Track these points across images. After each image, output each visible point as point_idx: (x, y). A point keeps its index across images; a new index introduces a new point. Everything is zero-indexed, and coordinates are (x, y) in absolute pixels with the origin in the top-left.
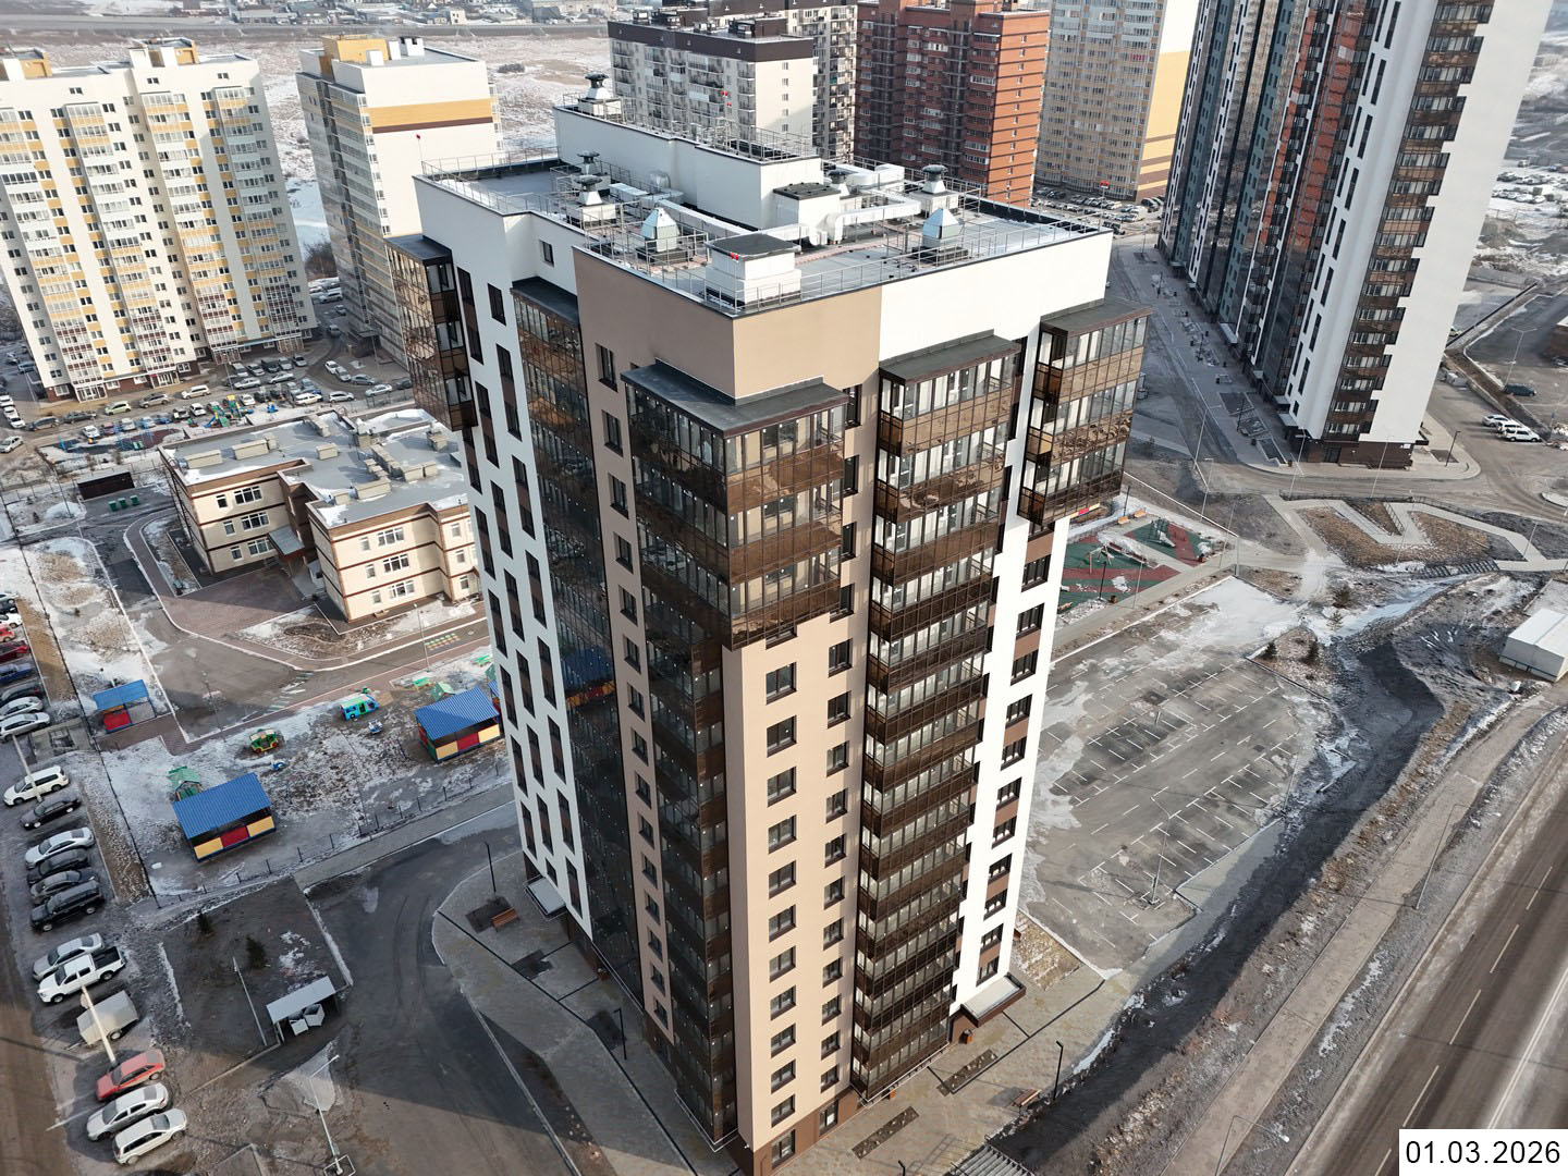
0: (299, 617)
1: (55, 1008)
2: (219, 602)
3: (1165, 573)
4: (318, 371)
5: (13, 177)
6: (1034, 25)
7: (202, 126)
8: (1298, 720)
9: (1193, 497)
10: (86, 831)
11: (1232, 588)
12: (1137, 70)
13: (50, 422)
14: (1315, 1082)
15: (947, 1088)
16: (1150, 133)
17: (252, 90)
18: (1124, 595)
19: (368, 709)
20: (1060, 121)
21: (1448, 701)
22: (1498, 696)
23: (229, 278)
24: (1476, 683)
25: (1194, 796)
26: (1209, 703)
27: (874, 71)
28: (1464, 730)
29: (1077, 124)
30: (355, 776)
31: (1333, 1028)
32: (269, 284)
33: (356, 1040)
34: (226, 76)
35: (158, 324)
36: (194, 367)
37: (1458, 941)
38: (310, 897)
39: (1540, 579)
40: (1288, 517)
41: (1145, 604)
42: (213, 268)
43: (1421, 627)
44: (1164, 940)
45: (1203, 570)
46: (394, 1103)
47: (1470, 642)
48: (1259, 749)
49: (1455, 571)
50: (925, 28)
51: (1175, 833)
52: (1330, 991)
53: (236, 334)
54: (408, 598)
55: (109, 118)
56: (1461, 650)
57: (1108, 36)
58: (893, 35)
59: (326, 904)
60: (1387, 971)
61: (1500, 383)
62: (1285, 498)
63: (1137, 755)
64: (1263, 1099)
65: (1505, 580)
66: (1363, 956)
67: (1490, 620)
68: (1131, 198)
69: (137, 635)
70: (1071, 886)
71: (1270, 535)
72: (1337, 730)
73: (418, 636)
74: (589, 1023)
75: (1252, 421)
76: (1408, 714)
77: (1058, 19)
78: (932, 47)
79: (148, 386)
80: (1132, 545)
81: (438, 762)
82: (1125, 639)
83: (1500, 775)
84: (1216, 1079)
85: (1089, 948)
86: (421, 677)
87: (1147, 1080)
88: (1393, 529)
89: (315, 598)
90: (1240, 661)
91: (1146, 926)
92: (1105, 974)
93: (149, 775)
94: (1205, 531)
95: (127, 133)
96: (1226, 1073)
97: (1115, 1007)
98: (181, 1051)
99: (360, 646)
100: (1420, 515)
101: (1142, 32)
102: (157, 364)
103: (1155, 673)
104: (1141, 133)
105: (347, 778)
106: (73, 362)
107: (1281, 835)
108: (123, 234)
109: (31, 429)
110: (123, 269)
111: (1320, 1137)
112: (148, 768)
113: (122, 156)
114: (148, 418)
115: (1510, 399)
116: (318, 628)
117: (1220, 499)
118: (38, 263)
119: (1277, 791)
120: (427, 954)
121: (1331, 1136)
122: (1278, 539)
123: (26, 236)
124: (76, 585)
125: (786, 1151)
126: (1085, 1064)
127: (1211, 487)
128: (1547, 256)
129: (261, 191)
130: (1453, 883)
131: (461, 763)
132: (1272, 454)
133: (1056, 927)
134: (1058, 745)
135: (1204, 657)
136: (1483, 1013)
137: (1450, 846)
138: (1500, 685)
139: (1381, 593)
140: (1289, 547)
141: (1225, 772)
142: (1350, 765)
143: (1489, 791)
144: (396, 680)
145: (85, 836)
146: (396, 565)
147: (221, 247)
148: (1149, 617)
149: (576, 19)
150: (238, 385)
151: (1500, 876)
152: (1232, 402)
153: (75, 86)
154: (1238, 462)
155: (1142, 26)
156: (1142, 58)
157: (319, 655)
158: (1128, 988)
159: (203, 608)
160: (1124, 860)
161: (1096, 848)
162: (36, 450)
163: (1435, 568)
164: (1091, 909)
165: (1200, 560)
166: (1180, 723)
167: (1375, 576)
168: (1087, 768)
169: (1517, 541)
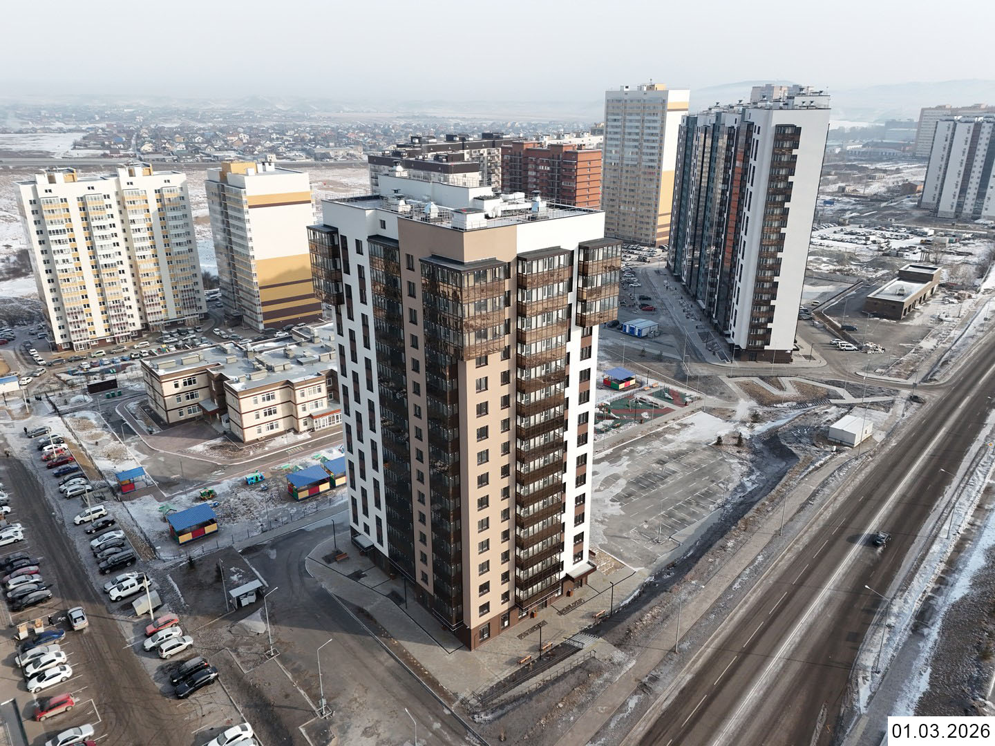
0: (218, 441)
1: (118, 603)
2: (174, 436)
3: (668, 410)
4: (209, 334)
5: (53, 231)
6: (594, 157)
7: (154, 206)
8: (732, 470)
9: (682, 378)
10: (122, 532)
11: (702, 415)
12: (651, 180)
13: (61, 362)
14: (730, 599)
15: (561, 613)
16: (660, 212)
17: (181, 189)
18: (647, 420)
19: (259, 479)
20: (613, 206)
21: (802, 456)
22: (826, 453)
23: (162, 286)
24: (816, 448)
25: (680, 501)
26: (689, 464)
27: (511, 180)
28: (808, 467)
29: (622, 207)
30: (256, 508)
31: (740, 580)
32: (183, 289)
33: (273, 606)
34: (169, 181)
35: (123, 309)
36: (139, 333)
37: (800, 547)
38: (242, 553)
39: (851, 407)
40: (730, 385)
41: (658, 423)
42: (153, 280)
43: (792, 428)
44: (664, 555)
45: (687, 409)
46: (296, 630)
47: (815, 432)
48: (713, 481)
49: (810, 405)
50: (538, 158)
51: (670, 515)
52: (739, 567)
53: (163, 316)
54: (275, 431)
55: (107, 201)
56: (810, 436)
57: (636, 163)
58: (520, 162)
59: (250, 556)
60: (765, 559)
61: (840, 325)
62: (729, 377)
63: (652, 485)
64: (706, 606)
65: (834, 408)
66: (756, 553)
67: (825, 424)
68: (653, 245)
69: (131, 452)
70: (620, 537)
71: (721, 393)
72: (751, 472)
73: (282, 448)
74: (387, 596)
75: (714, 344)
76: (784, 463)
77: (608, 155)
78: (542, 168)
79: (114, 343)
80: (651, 399)
81: (299, 501)
82: (647, 439)
83: (824, 484)
84: (685, 600)
85: (629, 560)
86: (286, 465)
87: (653, 602)
88: (782, 388)
89: (225, 433)
90: (705, 446)
91: (656, 551)
92: (636, 570)
93: (148, 510)
94: (688, 393)
95: (115, 210)
96: (690, 598)
97: (641, 581)
98: (185, 616)
99: (252, 453)
100: (795, 382)
101: (652, 161)
102: (120, 331)
103: (662, 452)
104: (656, 212)
105: (252, 509)
106: (74, 330)
107: (722, 515)
108: (108, 261)
109: (50, 365)
110: (106, 279)
111: (732, 619)
112: (147, 507)
113: (111, 221)
114: (117, 358)
115: (845, 332)
116: (228, 446)
117: (696, 378)
118: (61, 276)
119: (720, 498)
120: (303, 573)
121: (736, 619)
122: (725, 395)
123: (57, 262)
124: (94, 431)
125: (486, 636)
126: (627, 602)
127: (691, 372)
128: (871, 269)
129: (183, 240)
130: (798, 526)
131: (310, 501)
132: (723, 358)
133: (613, 553)
134: (614, 482)
135: (687, 445)
136: (808, 573)
137: (799, 511)
138: (827, 449)
139: (775, 416)
140: (731, 398)
141: (695, 491)
142: (755, 486)
143: (818, 490)
144: (273, 467)
145: (120, 535)
146: (270, 413)
147: (159, 269)
148: (660, 429)
149: (339, 159)
150: (165, 341)
151: (821, 522)
152: (704, 336)
153: (90, 186)
154: (706, 362)
155: (652, 157)
156: (653, 173)
157: (230, 458)
158: (647, 574)
159: (165, 440)
160: (646, 526)
161: (632, 522)
162: (54, 375)
163: (801, 404)
164: (630, 545)
165: (686, 405)
166: (674, 472)
167: (772, 409)
168: (628, 491)
169: (841, 391)
